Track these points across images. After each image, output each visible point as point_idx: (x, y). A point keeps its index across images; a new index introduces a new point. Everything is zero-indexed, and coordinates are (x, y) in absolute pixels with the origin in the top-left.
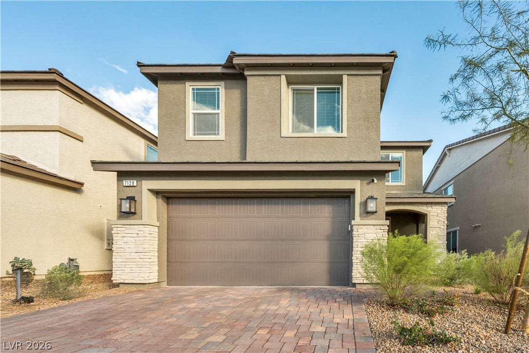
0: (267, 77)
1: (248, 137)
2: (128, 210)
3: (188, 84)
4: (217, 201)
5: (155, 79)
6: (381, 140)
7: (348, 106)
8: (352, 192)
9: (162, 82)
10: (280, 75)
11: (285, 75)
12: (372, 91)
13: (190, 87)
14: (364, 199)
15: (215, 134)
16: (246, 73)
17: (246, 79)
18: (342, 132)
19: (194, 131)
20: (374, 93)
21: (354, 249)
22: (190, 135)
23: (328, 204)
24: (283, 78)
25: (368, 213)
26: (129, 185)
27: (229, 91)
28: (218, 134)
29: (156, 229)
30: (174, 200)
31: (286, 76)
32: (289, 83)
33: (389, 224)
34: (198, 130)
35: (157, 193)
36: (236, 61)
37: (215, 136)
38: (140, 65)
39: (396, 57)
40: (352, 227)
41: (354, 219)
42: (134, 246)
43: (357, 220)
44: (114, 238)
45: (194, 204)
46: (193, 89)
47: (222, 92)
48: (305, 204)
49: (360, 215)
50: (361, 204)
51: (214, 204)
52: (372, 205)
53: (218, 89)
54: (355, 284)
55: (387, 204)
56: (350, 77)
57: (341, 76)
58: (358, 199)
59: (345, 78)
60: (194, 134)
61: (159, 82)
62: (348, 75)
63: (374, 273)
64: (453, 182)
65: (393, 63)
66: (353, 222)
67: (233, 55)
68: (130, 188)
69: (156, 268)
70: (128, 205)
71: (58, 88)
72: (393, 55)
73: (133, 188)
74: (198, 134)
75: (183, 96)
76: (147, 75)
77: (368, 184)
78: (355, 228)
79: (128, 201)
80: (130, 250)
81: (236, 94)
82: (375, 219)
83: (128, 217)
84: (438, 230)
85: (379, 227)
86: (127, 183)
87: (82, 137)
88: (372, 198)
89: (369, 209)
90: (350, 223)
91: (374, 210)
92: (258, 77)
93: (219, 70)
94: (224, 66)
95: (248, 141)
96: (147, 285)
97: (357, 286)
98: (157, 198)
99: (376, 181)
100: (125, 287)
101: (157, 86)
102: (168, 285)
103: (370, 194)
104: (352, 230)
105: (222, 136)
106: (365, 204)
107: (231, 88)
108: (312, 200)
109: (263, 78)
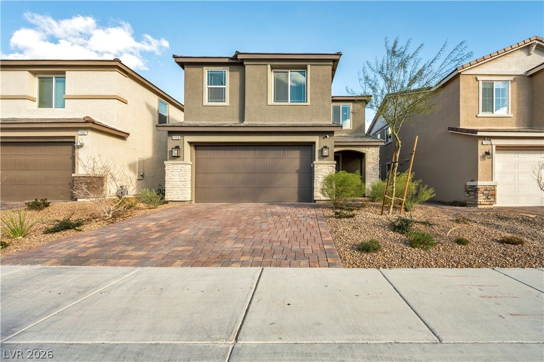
0: (258, 66)
1: (246, 105)
2: (177, 155)
3: (205, 68)
4: (227, 148)
5: (182, 65)
6: (332, 95)
7: (311, 85)
8: (314, 143)
9: (187, 66)
10: (267, 65)
12: (326, 76)
13: (206, 70)
14: (321, 148)
15: (222, 101)
16: (245, 63)
17: (245, 67)
18: (307, 102)
19: (209, 99)
20: (327, 76)
21: (315, 179)
22: (206, 102)
23: (298, 150)
24: (269, 66)
25: (323, 156)
26: (176, 139)
27: (232, 73)
28: (225, 101)
29: (190, 166)
30: (200, 148)
31: (271, 65)
32: (272, 68)
33: (336, 163)
34: (211, 99)
35: (191, 143)
36: (239, 57)
37: (222, 103)
38: (174, 57)
39: (341, 55)
40: (313, 165)
41: (315, 160)
42: (178, 177)
43: (317, 161)
44: (166, 172)
45: (213, 150)
46: (208, 71)
47: (228, 74)
48: (283, 150)
49: (319, 157)
50: (319, 151)
52: (326, 152)
53: (225, 72)
54: (315, 200)
55: (335, 146)
56: (312, 66)
57: (307, 65)
58: (317, 148)
59: (309, 67)
60: (209, 102)
61: (185, 66)
62: (310, 65)
63: (326, 191)
64: (380, 132)
65: (339, 59)
66: (314, 162)
67: (238, 53)
69: (190, 191)
70: (176, 152)
71: (117, 70)
73: (178, 141)
74: (211, 102)
75: (202, 76)
76: (178, 63)
77: (323, 138)
78: (315, 166)
79: (177, 149)
80: (176, 180)
81: (237, 75)
82: (328, 160)
83: (175, 159)
84: (373, 165)
85: (330, 165)
87: (127, 101)
88: (326, 147)
89: (324, 154)
90: (312, 162)
91: (327, 155)
92: (252, 66)
93: (227, 60)
94: (230, 58)
95: (246, 107)
96: (186, 202)
97: (317, 202)
98: (191, 146)
99: (328, 136)
100: (173, 203)
101: (184, 69)
102: (195, 202)
103: (324, 145)
104: (313, 167)
105: (227, 103)
106: (321, 151)
107: (233, 71)
108: (288, 147)
109: (256, 66)
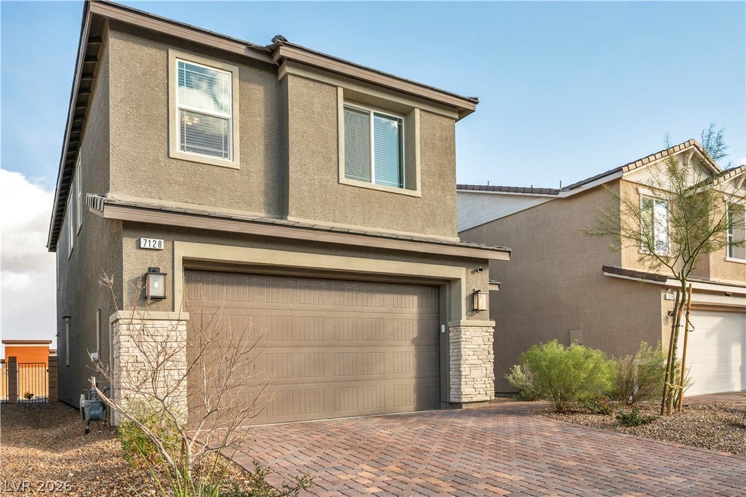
0: (317, 84)
1: (292, 175)
3: (173, 53)
7: (421, 152)
10: (339, 88)
11: (344, 88)
12: (446, 139)
13: (176, 60)
14: (469, 292)
15: (220, 154)
17: (286, 78)
18: (416, 190)
19: (182, 141)
20: (449, 142)
21: (462, 358)
22: (176, 150)
23: (415, 294)
24: (341, 92)
25: (474, 310)
26: (152, 247)
28: (227, 155)
31: (345, 90)
33: (494, 325)
34: (189, 141)
37: (219, 158)
39: (477, 104)
41: (461, 318)
43: (465, 319)
46: (181, 65)
47: (234, 83)
49: (467, 312)
50: (466, 298)
51: (262, 285)
54: (463, 403)
56: (423, 112)
57: (413, 108)
58: (464, 292)
59: (417, 112)
60: (182, 148)
62: (421, 110)
65: (470, 110)
66: (460, 322)
67: (281, 42)
68: (149, 252)
70: (157, 285)
72: (474, 101)
74: (189, 149)
77: (472, 273)
78: (463, 330)
81: (258, 92)
82: (480, 319)
85: (485, 329)
86: (148, 242)
90: (444, 323)
92: (304, 81)
93: (241, 50)
95: (291, 180)
103: (474, 287)
104: (447, 333)
105: (233, 161)
106: (471, 299)
107: (248, 81)
108: (395, 288)
109: (311, 84)
